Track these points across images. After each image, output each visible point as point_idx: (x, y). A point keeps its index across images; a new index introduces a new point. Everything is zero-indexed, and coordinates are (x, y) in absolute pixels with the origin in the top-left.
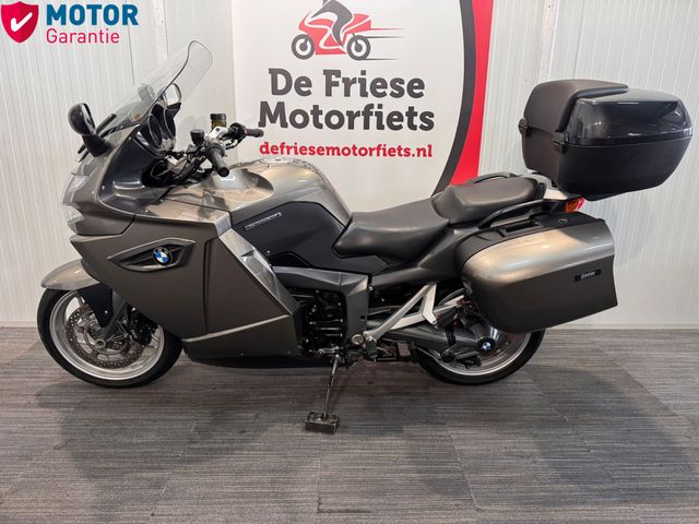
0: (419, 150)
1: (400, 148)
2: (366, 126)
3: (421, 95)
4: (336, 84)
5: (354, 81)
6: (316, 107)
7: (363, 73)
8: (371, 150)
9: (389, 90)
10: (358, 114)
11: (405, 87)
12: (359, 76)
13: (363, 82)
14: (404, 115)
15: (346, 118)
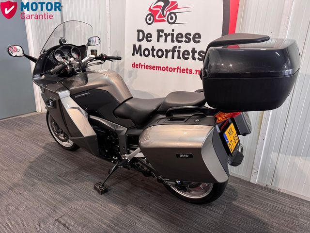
0: (196, 71)
1: (187, 69)
2: (173, 57)
3: (199, 42)
4: (162, 36)
5: (169, 34)
6: (153, 47)
7: (173, 30)
8: (174, 69)
9: (184, 39)
10: (170, 51)
11: (191, 37)
12: (171, 32)
13: (172, 35)
14: (190, 52)
15: (165, 53)
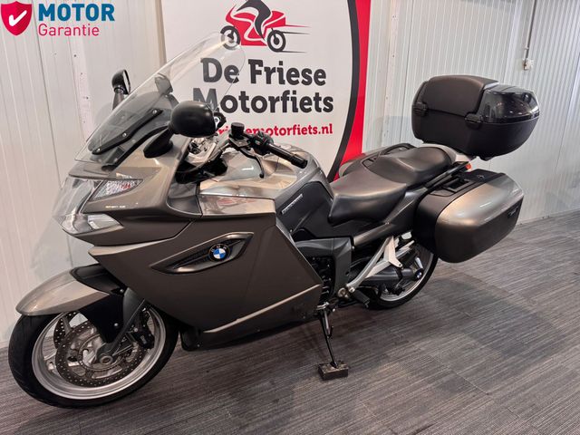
0: (323, 128)
1: (310, 128)
2: (285, 110)
3: (323, 83)
4: (260, 72)
5: (274, 70)
6: (243, 93)
7: (281, 63)
8: (289, 130)
9: (301, 78)
10: (278, 99)
11: (312, 76)
12: (278, 66)
13: (280, 71)
14: (312, 99)
15: (269, 103)
